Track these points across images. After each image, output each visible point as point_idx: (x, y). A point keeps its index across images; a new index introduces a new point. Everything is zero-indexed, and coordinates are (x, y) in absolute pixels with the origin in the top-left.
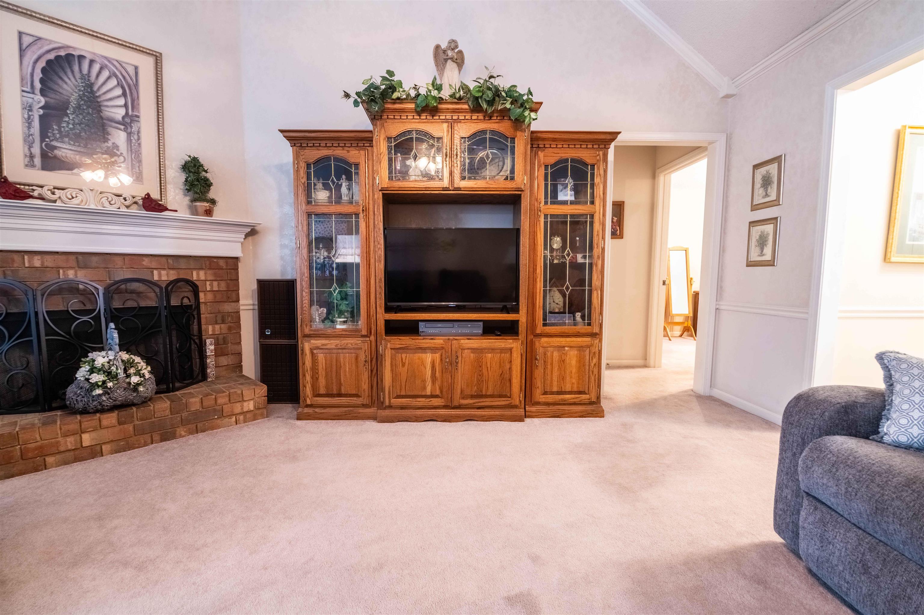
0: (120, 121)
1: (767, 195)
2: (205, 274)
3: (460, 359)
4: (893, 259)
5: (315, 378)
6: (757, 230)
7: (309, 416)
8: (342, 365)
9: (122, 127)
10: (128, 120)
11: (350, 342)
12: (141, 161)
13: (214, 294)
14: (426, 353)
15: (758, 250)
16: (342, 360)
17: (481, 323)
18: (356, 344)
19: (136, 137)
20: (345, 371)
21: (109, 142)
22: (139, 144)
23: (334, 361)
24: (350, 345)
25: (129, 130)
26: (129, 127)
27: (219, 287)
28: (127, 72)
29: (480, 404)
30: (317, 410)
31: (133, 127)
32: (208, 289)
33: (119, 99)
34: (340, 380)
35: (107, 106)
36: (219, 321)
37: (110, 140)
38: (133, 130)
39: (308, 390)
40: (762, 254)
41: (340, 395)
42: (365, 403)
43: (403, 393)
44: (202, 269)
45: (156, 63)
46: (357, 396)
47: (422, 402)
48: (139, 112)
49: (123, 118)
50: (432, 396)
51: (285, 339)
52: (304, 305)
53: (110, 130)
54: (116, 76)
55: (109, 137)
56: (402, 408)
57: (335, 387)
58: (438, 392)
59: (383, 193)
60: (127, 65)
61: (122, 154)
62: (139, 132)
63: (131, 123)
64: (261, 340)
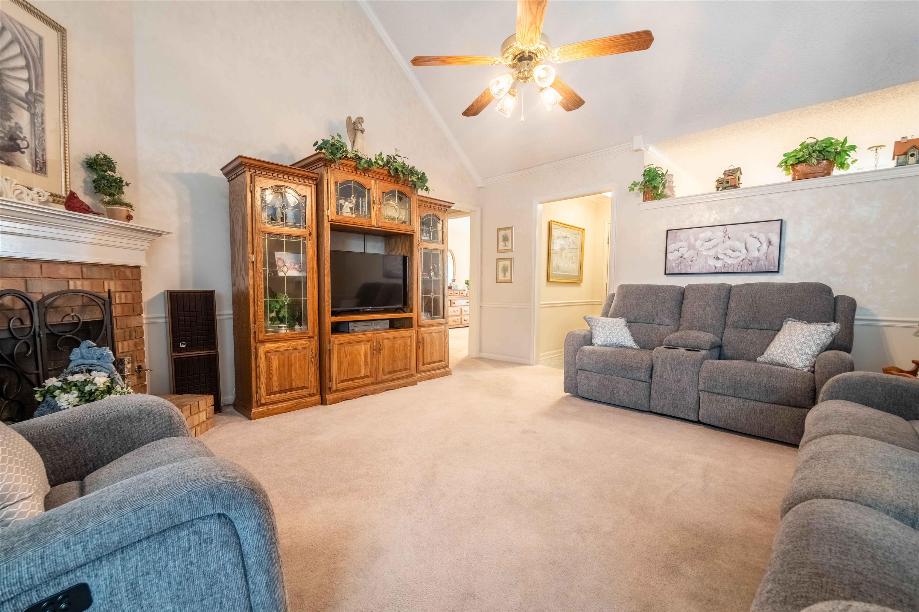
0: (22, 97)
1: (505, 246)
2: (115, 284)
3: (382, 346)
4: (551, 280)
5: (269, 379)
6: (501, 264)
7: (263, 414)
8: (293, 363)
9: (26, 106)
10: (31, 98)
11: (299, 343)
12: (45, 149)
13: (123, 307)
14: (361, 345)
15: (503, 274)
16: (293, 359)
17: (388, 321)
18: (305, 344)
19: (40, 120)
20: (296, 369)
21: (12, 120)
22: (43, 129)
23: (286, 361)
24: (299, 346)
25: (33, 111)
26: (32, 107)
27: (126, 300)
28: (31, 41)
29: (394, 377)
30: (271, 407)
31: (37, 108)
32: (117, 302)
33: (22, 71)
34: (291, 376)
35: (9, 77)
36: (127, 338)
37: (12, 118)
38: (37, 111)
39: (263, 391)
40: (505, 276)
41: (290, 390)
42: (311, 393)
43: (346, 378)
44: (112, 279)
45: (62, 40)
46: (305, 388)
47: (358, 382)
48: (43, 91)
49: (27, 94)
50: (366, 377)
51: (204, 350)
52: (259, 314)
53: (13, 106)
54: (19, 43)
55: (12, 115)
56: (344, 390)
57: (287, 384)
58: (369, 374)
59: (330, 224)
60: (31, 33)
61: (25, 137)
62: (43, 115)
63: (34, 102)
64: (174, 354)
